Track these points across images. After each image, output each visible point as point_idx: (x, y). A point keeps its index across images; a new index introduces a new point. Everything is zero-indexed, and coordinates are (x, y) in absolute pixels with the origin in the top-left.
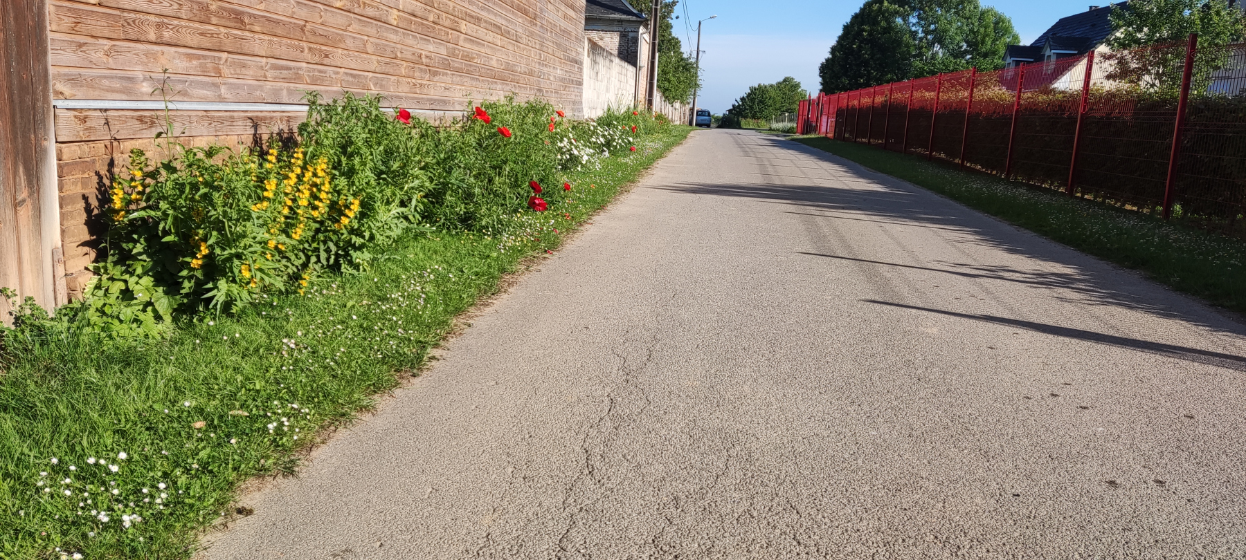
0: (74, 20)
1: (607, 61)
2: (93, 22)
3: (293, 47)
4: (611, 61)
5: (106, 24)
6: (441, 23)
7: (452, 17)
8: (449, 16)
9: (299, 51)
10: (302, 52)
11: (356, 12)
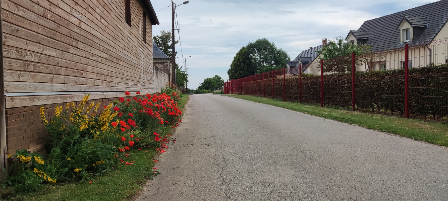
0: (10, 64)
1: (160, 73)
2: (15, 65)
3: (72, 71)
4: (161, 73)
5: (19, 66)
6: (114, 61)
7: (117, 59)
8: (116, 59)
9: (74, 73)
10: (75, 73)
11: (90, 58)
